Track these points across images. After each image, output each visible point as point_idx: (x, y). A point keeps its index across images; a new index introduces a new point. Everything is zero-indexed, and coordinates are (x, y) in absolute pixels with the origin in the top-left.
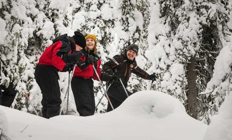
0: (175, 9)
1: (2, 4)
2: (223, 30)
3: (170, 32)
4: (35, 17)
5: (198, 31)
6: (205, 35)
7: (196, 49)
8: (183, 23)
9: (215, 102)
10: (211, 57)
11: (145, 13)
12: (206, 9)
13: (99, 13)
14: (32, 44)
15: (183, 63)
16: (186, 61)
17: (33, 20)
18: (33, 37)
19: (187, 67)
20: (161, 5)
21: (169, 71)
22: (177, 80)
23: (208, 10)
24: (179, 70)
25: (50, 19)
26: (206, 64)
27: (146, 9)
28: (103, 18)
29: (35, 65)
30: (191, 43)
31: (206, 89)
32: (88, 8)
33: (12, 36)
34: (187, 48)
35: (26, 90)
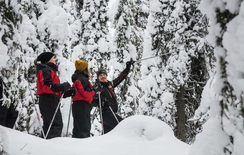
0: (166, 42)
1: (4, 31)
2: (210, 62)
3: (161, 63)
4: (36, 47)
5: (187, 63)
6: (194, 67)
7: (185, 79)
8: (173, 55)
9: (202, 128)
10: (199, 86)
11: (139, 48)
12: (194, 42)
13: (96, 46)
14: (33, 72)
15: (173, 92)
16: (176, 90)
17: (34, 50)
18: (34, 66)
19: (177, 96)
20: (153, 38)
21: (160, 100)
22: (167, 108)
23: (196, 43)
24: (169, 98)
25: (50, 49)
26: (194, 94)
27: (139, 44)
28: (100, 51)
29: (35, 92)
30: (181, 74)
31: (194, 116)
32: (86, 41)
33: (13, 61)
34: (177, 78)
35: (27, 114)
